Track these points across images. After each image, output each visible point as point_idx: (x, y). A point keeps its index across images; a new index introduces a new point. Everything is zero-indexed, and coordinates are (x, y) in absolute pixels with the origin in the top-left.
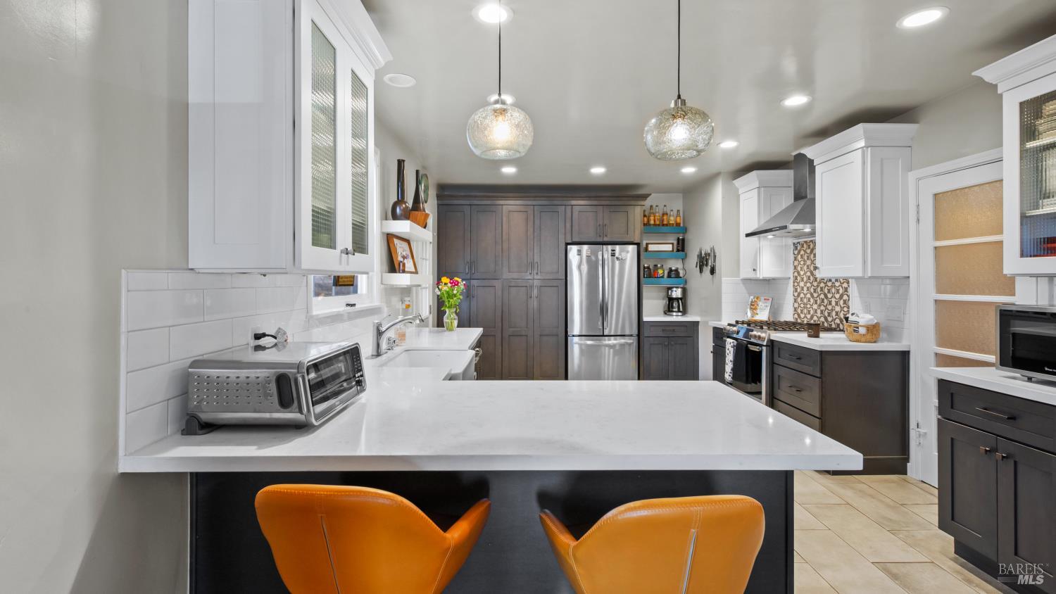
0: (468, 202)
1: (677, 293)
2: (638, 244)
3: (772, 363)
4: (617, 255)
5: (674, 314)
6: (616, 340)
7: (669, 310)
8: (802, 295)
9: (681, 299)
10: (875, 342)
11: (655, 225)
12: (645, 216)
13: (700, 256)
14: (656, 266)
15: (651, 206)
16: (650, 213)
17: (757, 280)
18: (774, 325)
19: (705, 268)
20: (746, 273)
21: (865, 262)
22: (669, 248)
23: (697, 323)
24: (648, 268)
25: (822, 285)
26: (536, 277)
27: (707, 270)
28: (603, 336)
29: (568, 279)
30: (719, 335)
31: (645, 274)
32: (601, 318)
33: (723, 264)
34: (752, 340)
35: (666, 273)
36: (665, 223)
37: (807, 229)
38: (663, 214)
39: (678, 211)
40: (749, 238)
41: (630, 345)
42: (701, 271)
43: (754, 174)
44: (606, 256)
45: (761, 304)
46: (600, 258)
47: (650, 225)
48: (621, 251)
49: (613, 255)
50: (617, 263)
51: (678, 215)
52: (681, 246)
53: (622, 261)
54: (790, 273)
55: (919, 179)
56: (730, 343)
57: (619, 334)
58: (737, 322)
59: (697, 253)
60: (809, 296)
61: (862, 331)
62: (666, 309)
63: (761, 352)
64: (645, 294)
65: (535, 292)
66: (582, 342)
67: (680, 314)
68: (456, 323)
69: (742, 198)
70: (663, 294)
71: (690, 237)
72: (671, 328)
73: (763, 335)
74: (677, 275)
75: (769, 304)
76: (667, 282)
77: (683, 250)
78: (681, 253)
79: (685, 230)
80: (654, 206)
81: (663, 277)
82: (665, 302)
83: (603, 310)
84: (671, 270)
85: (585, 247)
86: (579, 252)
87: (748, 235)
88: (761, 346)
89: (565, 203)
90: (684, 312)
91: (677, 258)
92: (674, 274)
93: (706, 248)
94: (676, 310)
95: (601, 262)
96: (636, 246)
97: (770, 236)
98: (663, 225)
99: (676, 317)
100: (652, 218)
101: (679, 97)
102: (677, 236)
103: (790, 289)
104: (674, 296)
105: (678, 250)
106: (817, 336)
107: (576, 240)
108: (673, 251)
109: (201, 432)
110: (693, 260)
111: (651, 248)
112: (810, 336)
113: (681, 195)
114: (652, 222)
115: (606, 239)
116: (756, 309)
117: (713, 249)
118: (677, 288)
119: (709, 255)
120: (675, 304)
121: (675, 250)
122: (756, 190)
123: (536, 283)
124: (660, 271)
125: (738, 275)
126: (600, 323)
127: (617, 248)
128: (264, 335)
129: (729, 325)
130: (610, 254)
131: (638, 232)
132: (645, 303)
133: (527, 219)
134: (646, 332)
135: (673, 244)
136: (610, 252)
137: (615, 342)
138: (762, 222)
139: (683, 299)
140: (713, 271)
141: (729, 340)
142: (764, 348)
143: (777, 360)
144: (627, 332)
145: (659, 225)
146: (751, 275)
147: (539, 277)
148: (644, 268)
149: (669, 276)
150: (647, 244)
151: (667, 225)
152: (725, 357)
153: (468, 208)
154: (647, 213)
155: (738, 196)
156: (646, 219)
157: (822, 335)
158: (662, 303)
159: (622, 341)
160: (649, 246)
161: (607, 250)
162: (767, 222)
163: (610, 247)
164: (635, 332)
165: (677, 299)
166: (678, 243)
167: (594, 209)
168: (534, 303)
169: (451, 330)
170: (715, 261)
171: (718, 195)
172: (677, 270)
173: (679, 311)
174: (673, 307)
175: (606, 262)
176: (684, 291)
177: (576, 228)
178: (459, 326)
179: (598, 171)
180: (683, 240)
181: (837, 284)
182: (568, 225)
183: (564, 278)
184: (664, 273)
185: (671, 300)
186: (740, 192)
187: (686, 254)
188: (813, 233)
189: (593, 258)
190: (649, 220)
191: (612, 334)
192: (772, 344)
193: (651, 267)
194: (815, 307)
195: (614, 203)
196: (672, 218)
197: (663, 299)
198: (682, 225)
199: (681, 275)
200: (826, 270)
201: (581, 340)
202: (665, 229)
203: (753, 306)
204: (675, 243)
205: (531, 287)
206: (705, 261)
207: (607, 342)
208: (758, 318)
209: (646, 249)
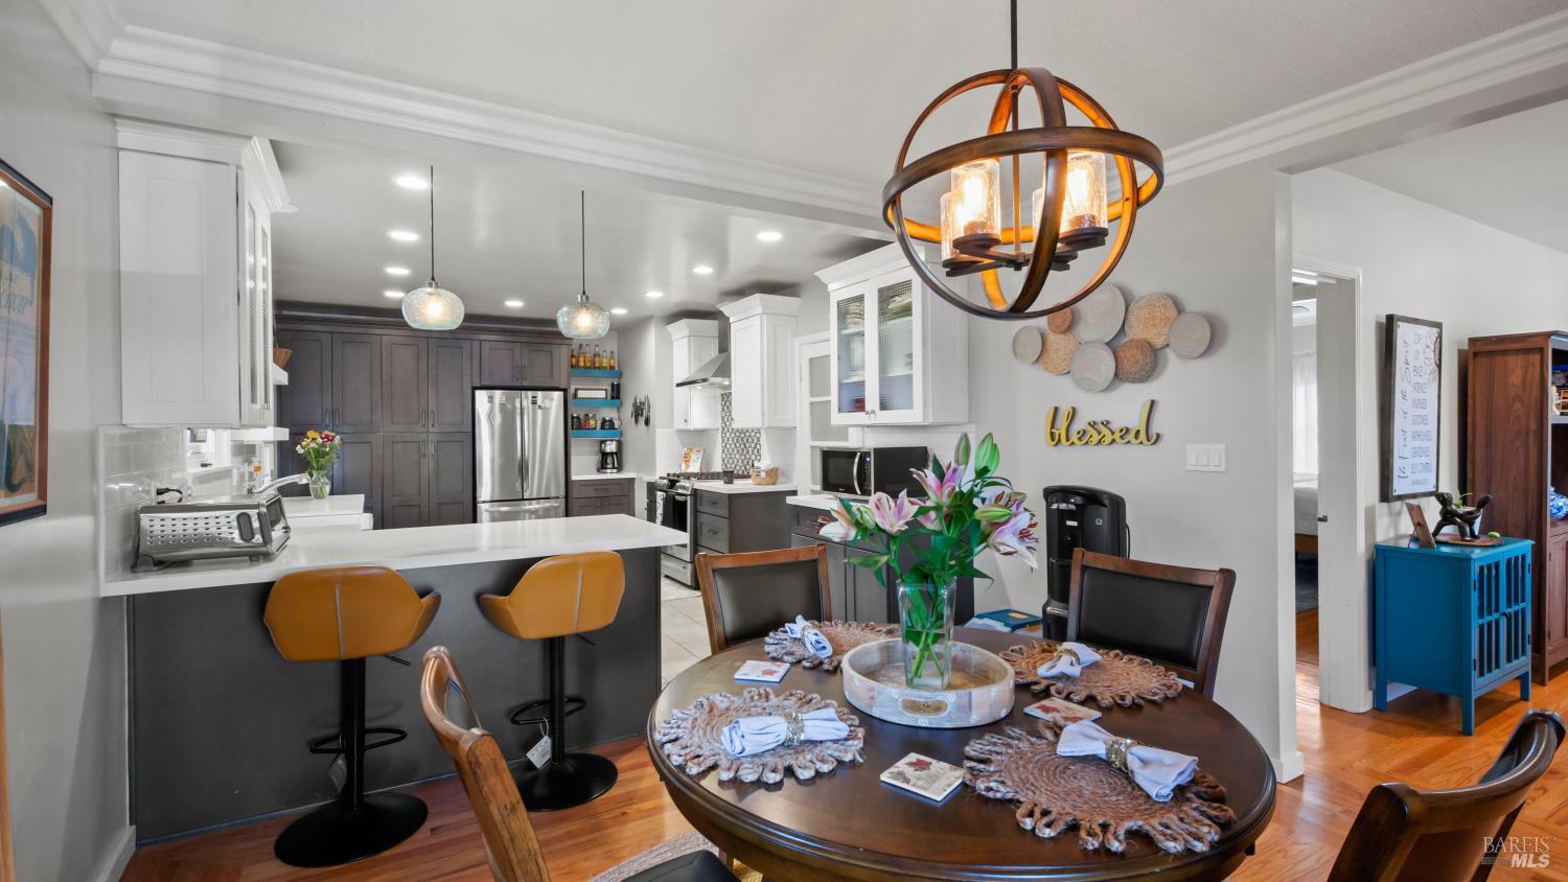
0: (327, 328)
1: (611, 447)
2: (565, 391)
3: (696, 512)
4: (539, 403)
5: (609, 471)
6: (538, 503)
7: (602, 467)
8: (728, 446)
9: (616, 453)
10: (774, 484)
11: (585, 367)
12: (572, 356)
13: (635, 404)
14: (587, 415)
15: (581, 346)
16: (579, 354)
17: (688, 431)
18: (701, 476)
19: (640, 418)
20: (679, 424)
21: (763, 414)
22: (602, 394)
23: (633, 479)
24: (578, 418)
25: (742, 435)
26: (431, 429)
27: (642, 420)
28: (523, 500)
29: (477, 431)
30: (652, 488)
31: (574, 425)
32: (520, 480)
33: (657, 413)
34: (680, 491)
35: (599, 423)
36: (597, 365)
37: (727, 383)
38: (595, 355)
39: (612, 352)
40: (680, 388)
41: (556, 508)
42: (636, 421)
43: (684, 322)
44: (525, 404)
45: (693, 456)
46: (518, 405)
47: (579, 367)
48: (544, 398)
49: (534, 403)
50: (540, 412)
51: (612, 357)
52: (616, 393)
53: (546, 410)
54: (719, 425)
55: (801, 345)
56: (660, 495)
57: (542, 496)
58: (668, 475)
59: (632, 401)
60: (733, 446)
61: (763, 475)
62: (600, 465)
63: (686, 502)
64: (573, 449)
65: (432, 448)
66: (496, 509)
67: (615, 471)
68: (328, 489)
69: (675, 344)
70: (597, 449)
71: (625, 382)
72: (604, 487)
73: (687, 485)
74: (612, 426)
75: (701, 453)
76: (600, 434)
77: (618, 397)
78: (616, 401)
79: (620, 375)
80: (584, 346)
81: (595, 428)
82: (598, 458)
83: (523, 469)
84: (604, 421)
85: (498, 394)
86: (491, 400)
87: (678, 385)
88: (685, 495)
89: (469, 336)
90: (620, 469)
91: (611, 406)
92: (608, 425)
93: (641, 398)
94: (610, 466)
95: (518, 411)
96: (562, 393)
97: (698, 386)
98: (595, 368)
99: (610, 474)
100: (582, 359)
101: (584, 293)
102: (612, 380)
103: (720, 439)
104: (608, 451)
105: (613, 398)
106: (732, 483)
107: (485, 383)
108: (606, 398)
109: (155, 569)
110: (628, 409)
111: (581, 394)
112: (726, 483)
113: (615, 333)
114: (582, 364)
115: (525, 384)
116: (688, 461)
117: (647, 398)
118: (612, 440)
119: (644, 404)
120: (609, 460)
121: (609, 397)
122: (686, 339)
123: (431, 437)
124: (592, 422)
125: (672, 427)
126: (518, 485)
127: (540, 394)
128: (168, 490)
129: (661, 478)
130: (530, 402)
131: (564, 376)
132: (574, 459)
133: (418, 356)
134: (575, 493)
135: (606, 390)
136: (530, 399)
137: (538, 506)
138: (692, 371)
139: (619, 454)
140: (647, 422)
141: (659, 493)
142: (689, 498)
143: (701, 508)
144: (553, 494)
145: (590, 367)
146: (683, 426)
147: (435, 430)
148: (573, 418)
149: (603, 428)
150: (576, 390)
151: (599, 368)
152: (656, 511)
153: (330, 335)
154: (575, 353)
155: (672, 342)
156: (574, 360)
157: (736, 482)
158: (595, 459)
159: (547, 504)
160: (579, 392)
161: (526, 397)
162: (697, 371)
163: (530, 393)
164: (562, 492)
165: (612, 454)
166: (613, 390)
167: (509, 346)
168: (428, 464)
169: (322, 497)
170: (649, 411)
171: (651, 339)
172: (611, 421)
173: (614, 468)
174: (607, 464)
175: (526, 411)
176: (620, 444)
177: (485, 368)
178: (332, 493)
179: (514, 305)
180: (618, 385)
181: (753, 434)
182: (476, 364)
183: (470, 430)
184: (596, 424)
185: (604, 455)
186: (673, 338)
187: (621, 403)
188: (730, 386)
189: (509, 406)
190: (578, 362)
191: (534, 496)
192: (695, 493)
193: (582, 417)
194: (738, 456)
195: (534, 340)
196: (605, 360)
197: (596, 455)
198: (616, 368)
199: (616, 426)
200: (740, 422)
201: (492, 506)
202: (596, 372)
203: (687, 458)
204: (609, 388)
205: (426, 442)
206: (640, 412)
207: (527, 507)
208: (690, 470)
209: (575, 395)
